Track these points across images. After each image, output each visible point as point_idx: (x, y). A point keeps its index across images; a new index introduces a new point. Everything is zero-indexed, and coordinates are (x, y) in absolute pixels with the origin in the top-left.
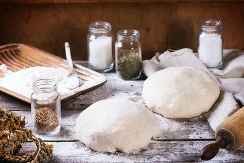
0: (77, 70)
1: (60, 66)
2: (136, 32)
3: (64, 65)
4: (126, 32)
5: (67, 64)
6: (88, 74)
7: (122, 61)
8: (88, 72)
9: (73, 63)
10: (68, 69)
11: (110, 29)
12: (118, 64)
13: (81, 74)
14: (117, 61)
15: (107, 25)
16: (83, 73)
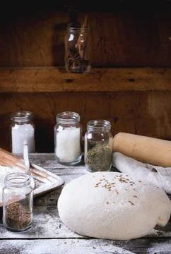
0: (34, 171)
1: (17, 165)
2: (107, 123)
3: (20, 165)
4: (96, 122)
5: (24, 164)
6: (45, 176)
7: (92, 153)
8: (45, 173)
9: (30, 163)
10: (24, 169)
11: (79, 120)
12: (88, 157)
13: (38, 175)
14: (86, 153)
15: (76, 115)
16: (40, 174)
